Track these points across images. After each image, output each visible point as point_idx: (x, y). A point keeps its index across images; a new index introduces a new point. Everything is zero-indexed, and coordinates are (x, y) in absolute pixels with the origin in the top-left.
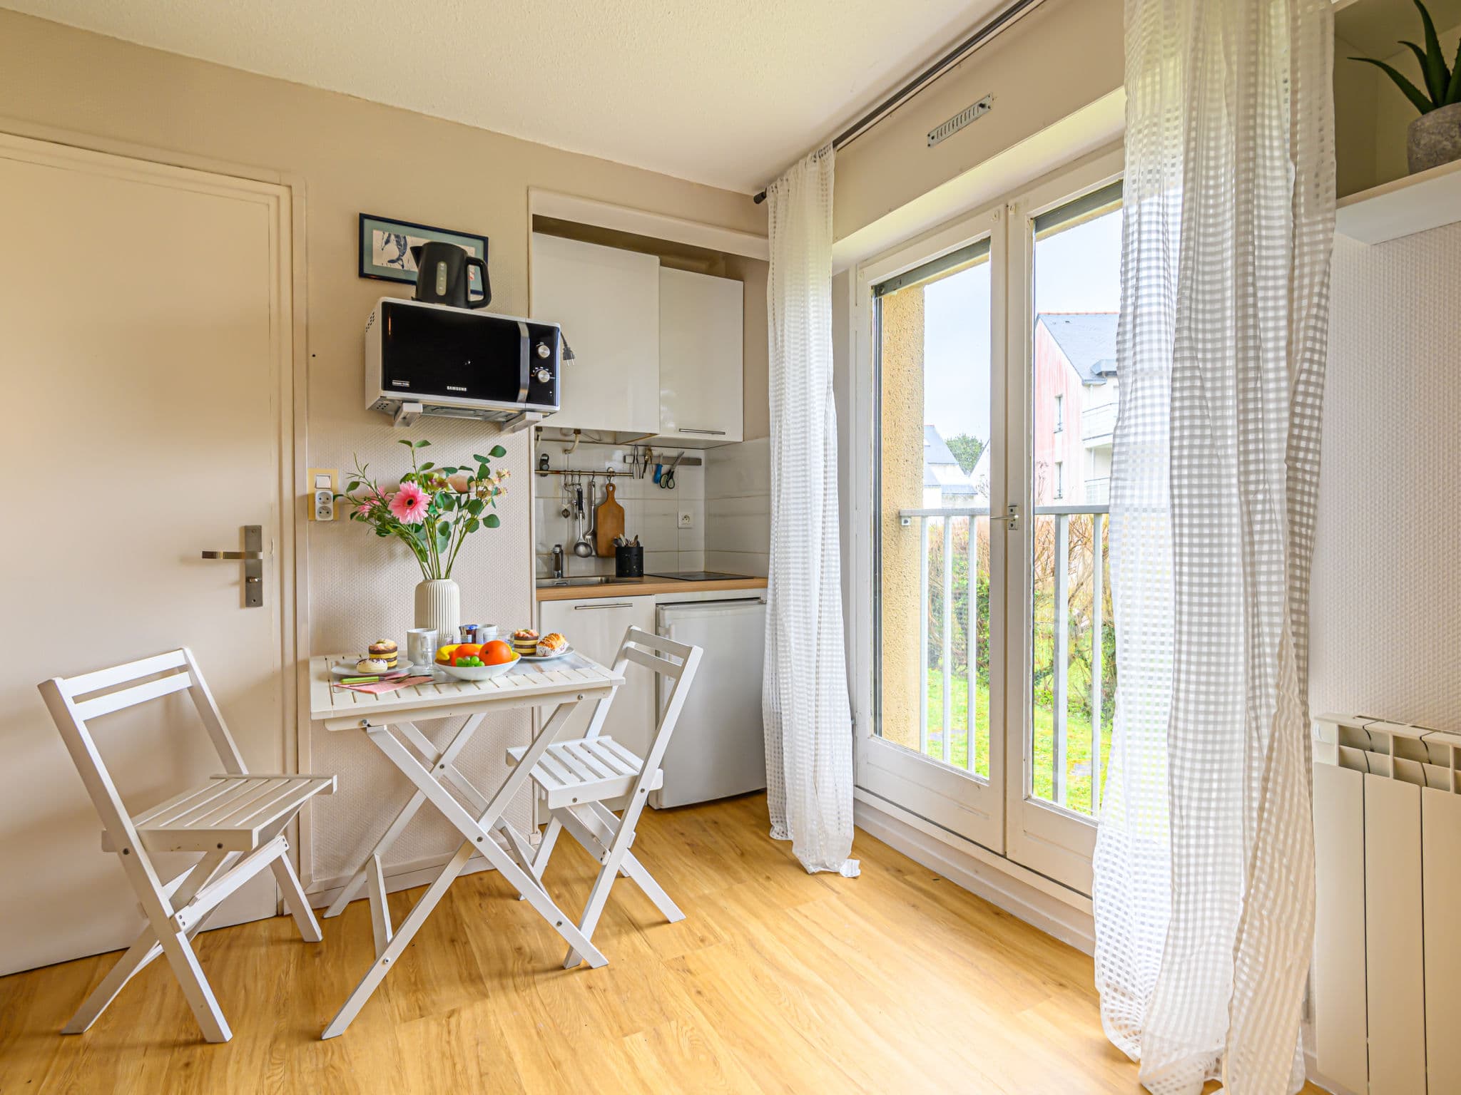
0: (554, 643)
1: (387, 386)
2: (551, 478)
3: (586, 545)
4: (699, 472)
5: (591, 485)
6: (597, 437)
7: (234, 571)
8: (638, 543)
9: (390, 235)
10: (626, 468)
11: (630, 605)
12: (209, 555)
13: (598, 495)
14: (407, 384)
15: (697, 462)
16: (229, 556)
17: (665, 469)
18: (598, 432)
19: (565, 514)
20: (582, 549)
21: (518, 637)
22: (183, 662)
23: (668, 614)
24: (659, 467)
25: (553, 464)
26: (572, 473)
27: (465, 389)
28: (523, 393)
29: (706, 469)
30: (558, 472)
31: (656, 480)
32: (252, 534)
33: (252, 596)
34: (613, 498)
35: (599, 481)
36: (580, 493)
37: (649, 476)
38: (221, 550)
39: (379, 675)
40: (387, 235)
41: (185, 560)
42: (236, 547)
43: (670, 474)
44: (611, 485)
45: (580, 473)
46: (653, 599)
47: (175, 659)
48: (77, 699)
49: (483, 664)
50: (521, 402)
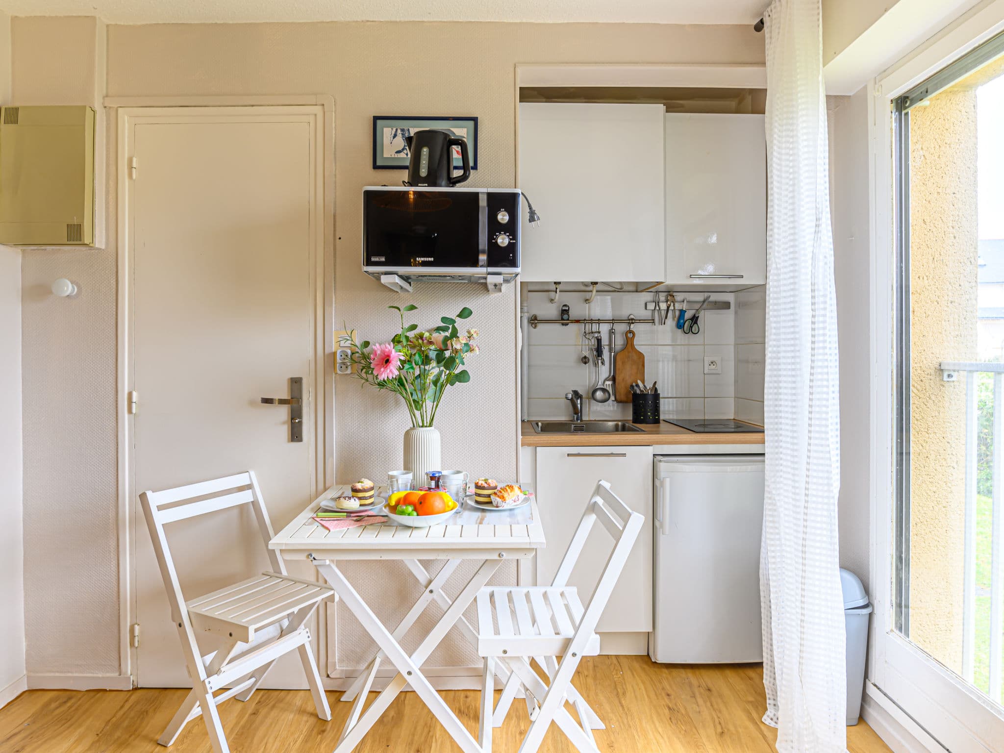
0: (506, 495)
1: (369, 263)
2: (573, 327)
3: (604, 390)
4: (729, 316)
5: (612, 332)
6: (619, 286)
7: (283, 412)
8: (656, 390)
9: (397, 130)
10: (647, 314)
11: (624, 455)
12: (267, 401)
13: (619, 342)
14: (383, 259)
15: (726, 305)
16: (282, 402)
17: (688, 315)
18: (620, 283)
19: (585, 360)
20: (599, 395)
21: (478, 487)
22: (248, 483)
23: (664, 467)
24: (682, 312)
25: (574, 313)
26: (592, 321)
27: (432, 259)
28: (483, 258)
29: (736, 313)
30: (578, 321)
31: (680, 326)
32: (296, 383)
33: (296, 435)
34: (632, 346)
35: (621, 328)
36: (599, 341)
37: (671, 322)
38: (276, 397)
39: (347, 512)
40: (394, 130)
41: (252, 403)
42: (285, 396)
43: (694, 319)
44: (630, 332)
45: (599, 321)
46: (650, 451)
47: (241, 480)
48: (160, 508)
49: (415, 513)
50: (482, 266)
